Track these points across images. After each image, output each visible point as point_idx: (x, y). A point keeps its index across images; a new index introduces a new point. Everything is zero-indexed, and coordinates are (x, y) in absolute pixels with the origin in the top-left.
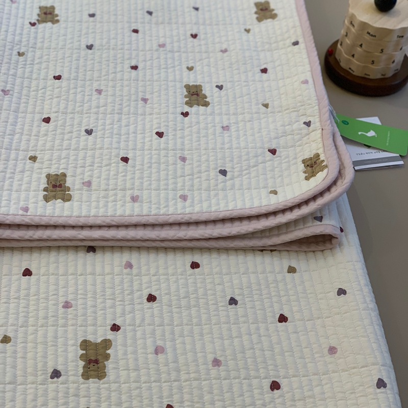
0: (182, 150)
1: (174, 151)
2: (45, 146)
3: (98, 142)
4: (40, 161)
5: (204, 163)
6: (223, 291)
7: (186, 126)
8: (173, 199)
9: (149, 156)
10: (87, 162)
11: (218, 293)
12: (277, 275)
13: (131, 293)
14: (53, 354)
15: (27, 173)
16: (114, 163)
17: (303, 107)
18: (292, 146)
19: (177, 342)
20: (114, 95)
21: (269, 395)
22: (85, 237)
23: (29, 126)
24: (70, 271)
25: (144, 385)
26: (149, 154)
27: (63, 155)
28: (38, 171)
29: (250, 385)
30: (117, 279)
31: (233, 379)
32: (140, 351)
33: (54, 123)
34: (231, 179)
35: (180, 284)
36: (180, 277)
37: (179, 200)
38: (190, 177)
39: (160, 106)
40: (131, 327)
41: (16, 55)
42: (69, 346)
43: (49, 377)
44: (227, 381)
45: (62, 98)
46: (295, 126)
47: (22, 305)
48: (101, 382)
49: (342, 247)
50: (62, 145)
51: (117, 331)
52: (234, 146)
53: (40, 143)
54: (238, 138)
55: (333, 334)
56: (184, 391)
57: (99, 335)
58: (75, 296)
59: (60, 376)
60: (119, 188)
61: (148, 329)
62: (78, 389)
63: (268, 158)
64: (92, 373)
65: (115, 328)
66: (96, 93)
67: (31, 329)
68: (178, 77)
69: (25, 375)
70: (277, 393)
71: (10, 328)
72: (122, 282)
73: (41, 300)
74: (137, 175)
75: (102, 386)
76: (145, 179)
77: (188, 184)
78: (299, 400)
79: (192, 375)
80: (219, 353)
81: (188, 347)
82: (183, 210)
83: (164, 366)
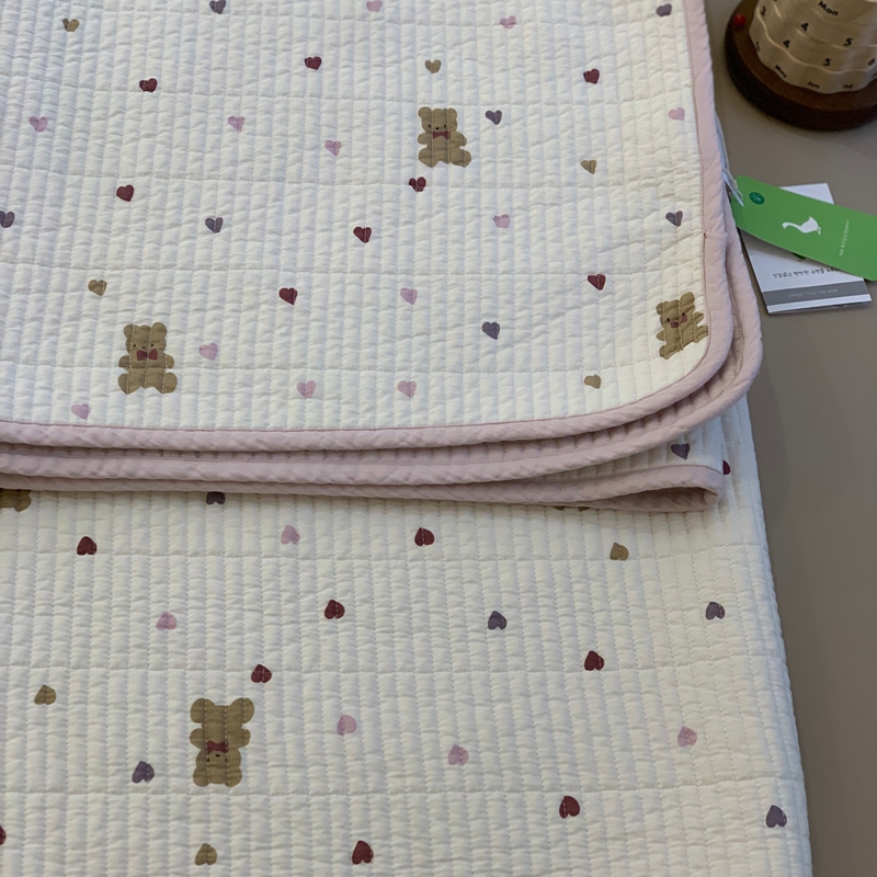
0: (407, 272)
1: (392, 277)
2: (121, 258)
3: (233, 251)
4: (113, 293)
5: (452, 306)
6: (479, 597)
7: (420, 213)
8: (385, 392)
9: (338, 287)
10: (210, 298)
11: (468, 602)
12: (588, 562)
13: (295, 597)
14: (137, 730)
15: (85, 322)
16: (266, 302)
17: (668, 177)
18: (639, 270)
19: (383, 707)
20: (268, 133)
21: (556, 826)
22: (203, 475)
23: (90, 207)
24: (173, 547)
25: (314, 799)
26: (338, 283)
27: (161, 281)
28: (108, 317)
29: (521, 804)
30: (267, 566)
31: (489, 790)
32: (309, 726)
33: (141, 202)
34: (506, 346)
35: (393, 580)
36: (393, 563)
37: (398, 394)
38: (423, 338)
39: (366, 162)
40: (293, 673)
41: (59, 29)
42: (170, 713)
43: (131, 778)
44: (477, 795)
45: (158, 139)
46: (648, 222)
47: (76, 620)
48: (232, 790)
49: (725, 509)
50: (157, 257)
51: (265, 681)
52: (519, 266)
53: (113, 250)
54: (526, 246)
55: (689, 703)
56: (393, 813)
57: (229, 688)
58: (182, 603)
59: (152, 776)
60: (275, 362)
61: (327, 677)
62: (186, 804)
63: (585, 298)
64: (213, 771)
65: (261, 675)
66: (229, 127)
67: (95, 672)
68: (406, 89)
69: (83, 772)
70: (572, 823)
71: (55, 671)
72: (276, 573)
73: (115, 609)
74: (313, 333)
75: (234, 799)
76: (330, 343)
77: (417, 355)
78: (614, 839)
79: (409, 781)
80: (463, 734)
81: (404, 719)
82: (406, 419)
83: (356, 759)
